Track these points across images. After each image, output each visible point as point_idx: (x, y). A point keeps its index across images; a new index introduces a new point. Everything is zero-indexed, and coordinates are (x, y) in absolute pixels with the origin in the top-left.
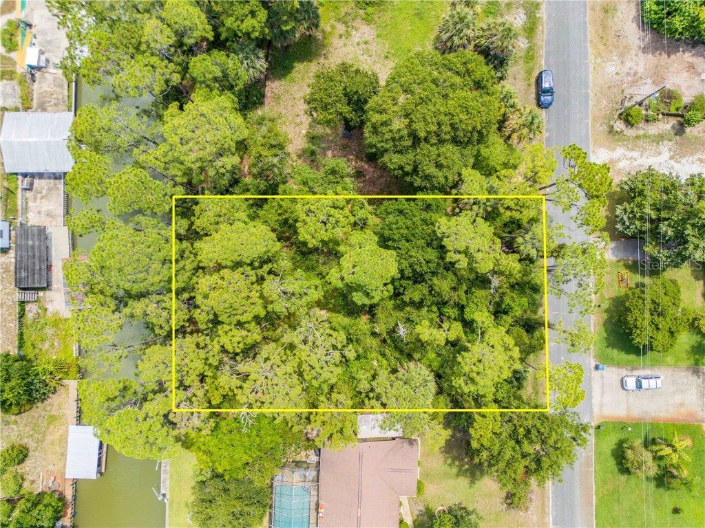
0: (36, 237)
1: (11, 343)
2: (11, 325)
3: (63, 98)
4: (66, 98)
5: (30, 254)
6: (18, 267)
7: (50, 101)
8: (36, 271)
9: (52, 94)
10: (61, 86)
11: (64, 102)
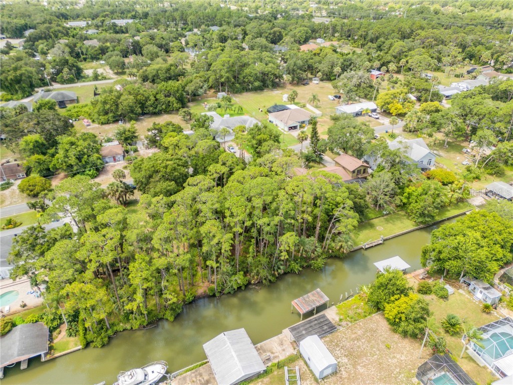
0: (298, 331)
1: (371, 319)
2: (361, 324)
3: (193, 373)
4: (193, 371)
5: (311, 329)
6: (324, 332)
7: (199, 380)
8: (319, 322)
9: (193, 382)
10: (185, 378)
11: (196, 371)
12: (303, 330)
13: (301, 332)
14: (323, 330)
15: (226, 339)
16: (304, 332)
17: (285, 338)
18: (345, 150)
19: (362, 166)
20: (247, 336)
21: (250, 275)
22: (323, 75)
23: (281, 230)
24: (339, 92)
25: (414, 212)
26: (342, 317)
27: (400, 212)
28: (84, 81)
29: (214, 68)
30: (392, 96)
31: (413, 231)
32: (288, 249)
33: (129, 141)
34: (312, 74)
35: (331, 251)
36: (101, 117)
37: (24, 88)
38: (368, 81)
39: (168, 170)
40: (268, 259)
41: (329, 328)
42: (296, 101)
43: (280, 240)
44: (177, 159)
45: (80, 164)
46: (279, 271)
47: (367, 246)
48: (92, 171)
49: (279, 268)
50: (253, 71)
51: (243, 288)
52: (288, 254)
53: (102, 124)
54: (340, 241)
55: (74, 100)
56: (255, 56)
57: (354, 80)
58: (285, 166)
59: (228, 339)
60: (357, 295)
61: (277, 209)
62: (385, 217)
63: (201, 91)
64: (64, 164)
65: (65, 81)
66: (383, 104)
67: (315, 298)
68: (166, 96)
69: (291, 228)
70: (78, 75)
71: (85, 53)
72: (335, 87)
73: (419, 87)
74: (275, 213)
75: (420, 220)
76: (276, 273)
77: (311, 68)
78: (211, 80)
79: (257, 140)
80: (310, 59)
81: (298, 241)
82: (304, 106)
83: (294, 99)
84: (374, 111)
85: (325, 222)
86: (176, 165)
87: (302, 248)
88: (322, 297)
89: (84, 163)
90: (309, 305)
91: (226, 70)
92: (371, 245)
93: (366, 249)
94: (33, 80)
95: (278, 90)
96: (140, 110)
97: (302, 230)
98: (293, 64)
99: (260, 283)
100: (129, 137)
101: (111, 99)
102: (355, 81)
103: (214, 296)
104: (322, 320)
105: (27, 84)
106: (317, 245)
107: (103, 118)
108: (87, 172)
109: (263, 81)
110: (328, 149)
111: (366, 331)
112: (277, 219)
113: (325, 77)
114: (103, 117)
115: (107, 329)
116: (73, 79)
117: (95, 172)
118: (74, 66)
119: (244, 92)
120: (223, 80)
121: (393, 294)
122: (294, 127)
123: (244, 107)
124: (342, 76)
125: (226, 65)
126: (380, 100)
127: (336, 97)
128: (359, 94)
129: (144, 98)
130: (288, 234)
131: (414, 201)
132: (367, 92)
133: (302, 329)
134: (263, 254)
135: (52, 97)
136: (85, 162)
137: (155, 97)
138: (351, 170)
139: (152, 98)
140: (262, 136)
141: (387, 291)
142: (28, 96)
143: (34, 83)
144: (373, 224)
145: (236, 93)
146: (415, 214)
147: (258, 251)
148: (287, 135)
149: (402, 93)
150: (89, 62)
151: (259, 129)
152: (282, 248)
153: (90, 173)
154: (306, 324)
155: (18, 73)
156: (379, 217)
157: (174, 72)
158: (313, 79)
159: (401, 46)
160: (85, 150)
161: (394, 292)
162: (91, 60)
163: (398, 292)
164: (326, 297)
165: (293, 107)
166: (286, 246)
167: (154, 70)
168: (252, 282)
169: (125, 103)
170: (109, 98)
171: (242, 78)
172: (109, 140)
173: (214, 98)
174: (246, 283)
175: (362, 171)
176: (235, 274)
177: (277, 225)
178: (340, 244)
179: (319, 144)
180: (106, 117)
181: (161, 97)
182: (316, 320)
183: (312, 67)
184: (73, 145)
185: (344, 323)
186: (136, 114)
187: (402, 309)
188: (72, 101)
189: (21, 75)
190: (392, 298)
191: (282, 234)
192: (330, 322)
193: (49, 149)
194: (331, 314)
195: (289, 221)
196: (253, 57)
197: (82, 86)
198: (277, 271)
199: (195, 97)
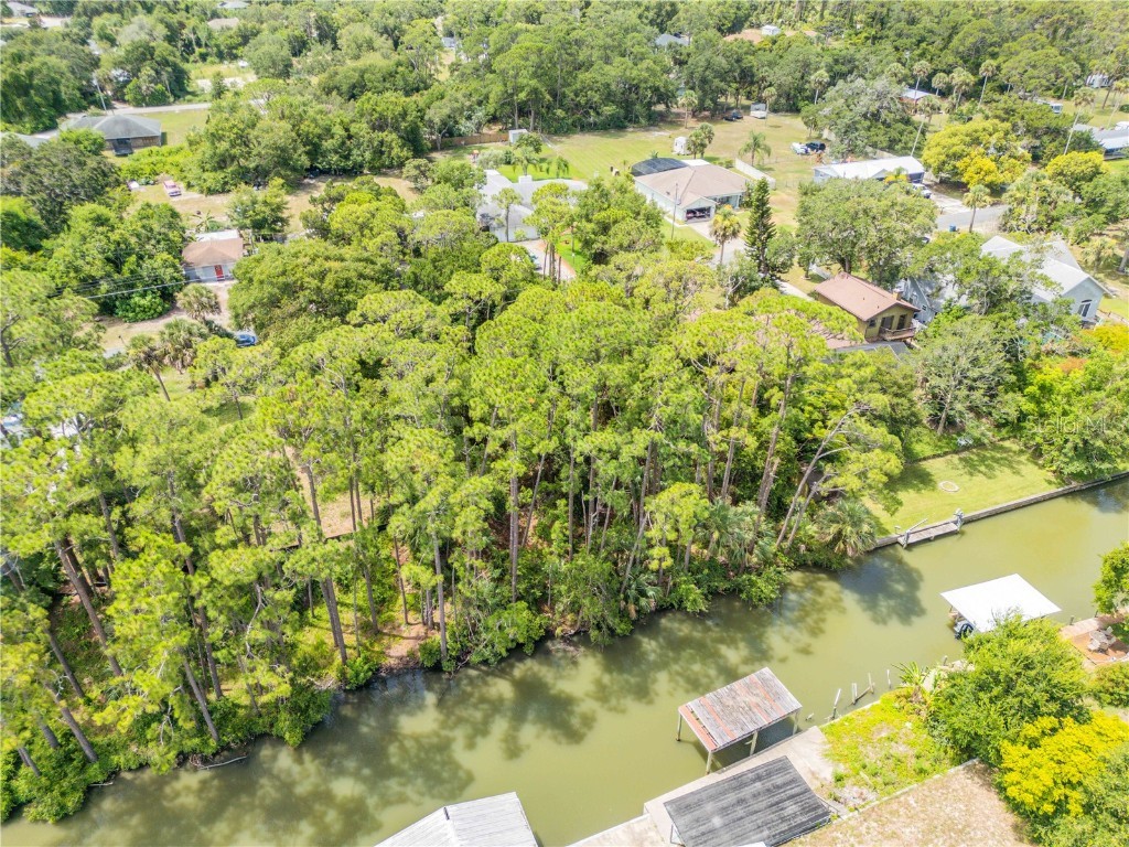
0: (697, 813)
2: (911, 800)
5: (740, 812)
8: (769, 785)
12: (713, 814)
13: (708, 819)
14: (783, 819)
15: (451, 833)
16: (717, 821)
17: (652, 834)
18: (847, 263)
19: (897, 305)
20: (525, 822)
21: (552, 608)
22: (780, 96)
23: (653, 473)
24: (820, 137)
25: (1058, 441)
26: (842, 769)
27: (1007, 444)
28: (189, 101)
29: (503, 66)
30: (968, 139)
31: (1052, 497)
32: (672, 536)
33: (265, 232)
34: (748, 98)
35: (803, 547)
36: (205, 175)
37: (39, 106)
38: (899, 106)
39: (324, 285)
40: (608, 566)
41: (804, 811)
42: (708, 152)
43: (649, 508)
44: (360, 260)
45: (116, 276)
46: (643, 602)
47: (913, 539)
48: (149, 298)
49: (643, 593)
50: (599, 78)
51: (528, 650)
52: (673, 555)
53: (210, 192)
54: (835, 520)
55: (153, 138)
56: (609, 40)
57: (864, 100)
58: (674, 285)
59: (459, 832)
60: (890, 695)
61: (646, 408)
62: (963, 455)
63: (465, 126)
64: (72, 274)
65: (143, 100)
66: (943, 157)
67: (754, 700)
68: (374, 128)
69: (686, 469)
70: (178, 87)
71: (203, 42)
72: (812, 123)
73: (1037, 124)
74: (639, 421)
75: (1077, 466)
76: (632, 608)
77: (747, 79)
78: (492, 97)
79: (598, 223)
80: (746, 53)
81: (706, 514)
82: (729, 165)
83: (703, 146)
84: (916, 178)
85: (790, 461)
86: (353, 274)
87: (716, 535)
88: (777, 696)
89: (127, 275)
90: (735, 722)
91: (531, 70)
92: (925, 535)
93: (910, 547)
94: (63, 89)
95: (661, 129)
96: (305, 161)
97: (718, 481)
98: (703, 63)
99: (581, 637)
100: (265, 220)
101: (232, 128)
102: (866, 103)
103: (437, 668)
104: (778, 780)
105: (46, 98)
106: (763, 527)
107: (212, 178)
108: (136, 299)
109: (627, 105)
110: (796, 260)
111: (932, 830)
112: (642, 438)
113: (783, 101)
114: (212, 175)
115: (86, 762)
116: (163, 94)
117: (158, 300)
118: (167, 63)
119: (574, 133)
120: (522, 96)
121: (1034, 712)
122: (701, 210)
123: (573, 164)
124: (831, 92)
125: (534, 58)
126: (935, 150)
127: (812, 146)
128: (875, 139)
129: (318, 131)
130: (676, 489)
131: (1058, 411)
132: (894, 134)
133: (709, 807)
134: (595, 550)
135: (100, 128)
136: (132, 272)
137: (347, 130)
138: (866, 317)
139: (338, 131)
140: (614, 212)
141: (1011, 700)
142: (47, 129)
143: (64, 96)
144: (928, 474)
145: (556, 133)
146: (1060, 449)
147: (579, 538)
148: (680, 230)
149: (996, 130)
150: (213, 63)
151: (605, 195)
152: (654, 533)
153: (145, 302)
154: (724, 793)
155: (23, 68)
156: (946, 454)
157: (404, 79)
158: (753, 107)
159: (984, 30)
160: (133, 240)
161: (1036, 705)
162: (217, 60)
163: (1054, 707)
164: (790, 696)
165: (698, 162)
166: (668, 527)
167: (354, 70)
168: (558, 631)
169: (267, 139)
170: (227, 125)
171: (572, 95)
172: (214, 227)
173: (500, 144)
174: (538, 634)
175: (896, 322)
176: (503, 605)
177: (641, 461)
178: (834, 529)
179: (773, 244)
180: (220, 175)
181: (361, 128)
182: (759, 778)
183: (753, 76)
184: (102, 224)
185: (849, 792)
186: (294, 169)
187: (1070, 772)
188: (149, 140)
189: (31, 74)
190: (1031, 730)
191: (654, 490)
192: (807, 790)
193: (47, 237)
194: (807, 756)
195: (682, 446)
196: (601, 43)
197: (183, 112)
198: (637, 601)
199: (450, 138)
